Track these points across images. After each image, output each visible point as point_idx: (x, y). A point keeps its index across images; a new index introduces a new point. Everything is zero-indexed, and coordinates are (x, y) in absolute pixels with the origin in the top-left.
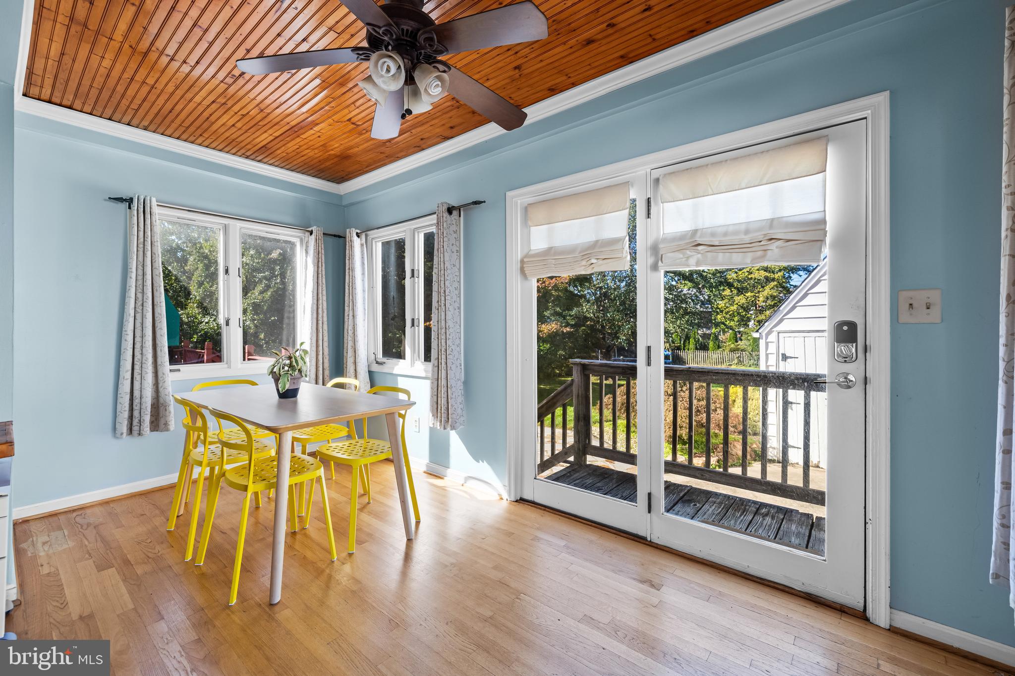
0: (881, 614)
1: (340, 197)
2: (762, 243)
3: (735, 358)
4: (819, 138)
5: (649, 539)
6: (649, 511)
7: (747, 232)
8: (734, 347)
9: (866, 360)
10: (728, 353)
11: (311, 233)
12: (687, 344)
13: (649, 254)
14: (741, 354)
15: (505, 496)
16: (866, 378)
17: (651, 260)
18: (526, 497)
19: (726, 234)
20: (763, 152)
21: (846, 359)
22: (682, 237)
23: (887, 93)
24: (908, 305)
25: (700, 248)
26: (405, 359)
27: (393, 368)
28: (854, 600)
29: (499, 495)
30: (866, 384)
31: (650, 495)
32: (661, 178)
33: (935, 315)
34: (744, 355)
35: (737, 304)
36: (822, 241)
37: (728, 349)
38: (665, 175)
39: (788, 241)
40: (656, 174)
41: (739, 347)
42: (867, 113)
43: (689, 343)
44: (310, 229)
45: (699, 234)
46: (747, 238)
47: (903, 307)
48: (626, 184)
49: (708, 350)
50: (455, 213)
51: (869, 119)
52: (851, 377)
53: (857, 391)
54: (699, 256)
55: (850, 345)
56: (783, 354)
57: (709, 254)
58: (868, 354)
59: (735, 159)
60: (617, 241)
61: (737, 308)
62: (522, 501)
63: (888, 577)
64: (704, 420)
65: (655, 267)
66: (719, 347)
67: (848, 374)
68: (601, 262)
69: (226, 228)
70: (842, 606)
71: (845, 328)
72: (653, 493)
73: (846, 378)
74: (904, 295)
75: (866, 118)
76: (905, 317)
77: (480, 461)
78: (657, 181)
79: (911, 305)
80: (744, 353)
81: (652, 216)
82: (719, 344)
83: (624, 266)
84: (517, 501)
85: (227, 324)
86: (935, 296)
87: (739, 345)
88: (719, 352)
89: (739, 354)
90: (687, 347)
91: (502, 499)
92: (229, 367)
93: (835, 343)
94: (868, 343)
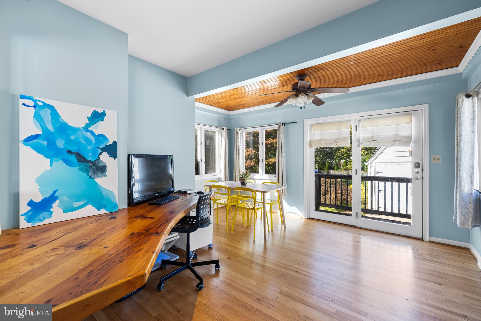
0: (427, 238)
1: (229, 115)
2: (394, 141)
3: (346, 173)
4: (410, 114)
5: (357, 226)
6: (357, 218)
7: (389, 138)
8: (346, 168)
9: (422, 173)
10: (343, 171)
11: (223, 129)
12: (324, 167)
13: (356, 142)
14: (349, 171)
15: (303, 217)
16: (422, 177)
17: (357, 144)
18: (311, 217)
19: (383, 138)
20: (393, 116)
21: (417, 172)
22: (369, 138)
23: (428, 105)
24: (433, 159)
25: (374, 141)
26: (258, 173)
27: (254, 177)
28: (419, 236)
29: (301, 217)
30: (422, 179)
31: (357, 213)
32: (361, 120)
33: (440, 161)
34: (350, 172)
35: (345, 148)
36: (410, 141)
37: (343, 169)
38: (363, 119)
39: (401, 141)
40: (359, 118)
41: (348, 168)
42: (423, 109)
43: (325, 166)
44: (223, 128)
45: (374, 137)
46: (389, 140)
47: (432, 159)
48: (349, 121)
49: (334, 169)
50: (283, 125)
51: (423, 110)
52: (418, 177)
53: (420, 181)
54: (374, 143)
55: (418, 169)
56: (377, 171)
57: (377, 143)
58: (423, 171)
59: (385, 117)
60: (346, 138)
61: (346, 150)
62: (309, 218)
63: (429, 228)
64: (346, 198)
65: (359, 146)
66: (339, 168)
67: (417, 176)
68: (341, 144)
69: (201, 129)
70: (416, 238)
71: (417, 164)
72: (358, 212)
73: (417, 177)
74: (432, 156)
75: (422, 110)
76: (433, 162)
77: (293, 207)
78: (360, 120)
79: (434, 159)
80: (350, 171)
81: (357, 131)
82: (339, 167)
83: (348, 145)
84: (308, 219)
85: (201, 162)
86: (440, 157)
87: (348, 167)
88: (339, 170)
89: (348, 171)
90: (324, 168)
91: (302, 218)
92: (202, 176)
93: (414, 168)
94: (423, 168)
